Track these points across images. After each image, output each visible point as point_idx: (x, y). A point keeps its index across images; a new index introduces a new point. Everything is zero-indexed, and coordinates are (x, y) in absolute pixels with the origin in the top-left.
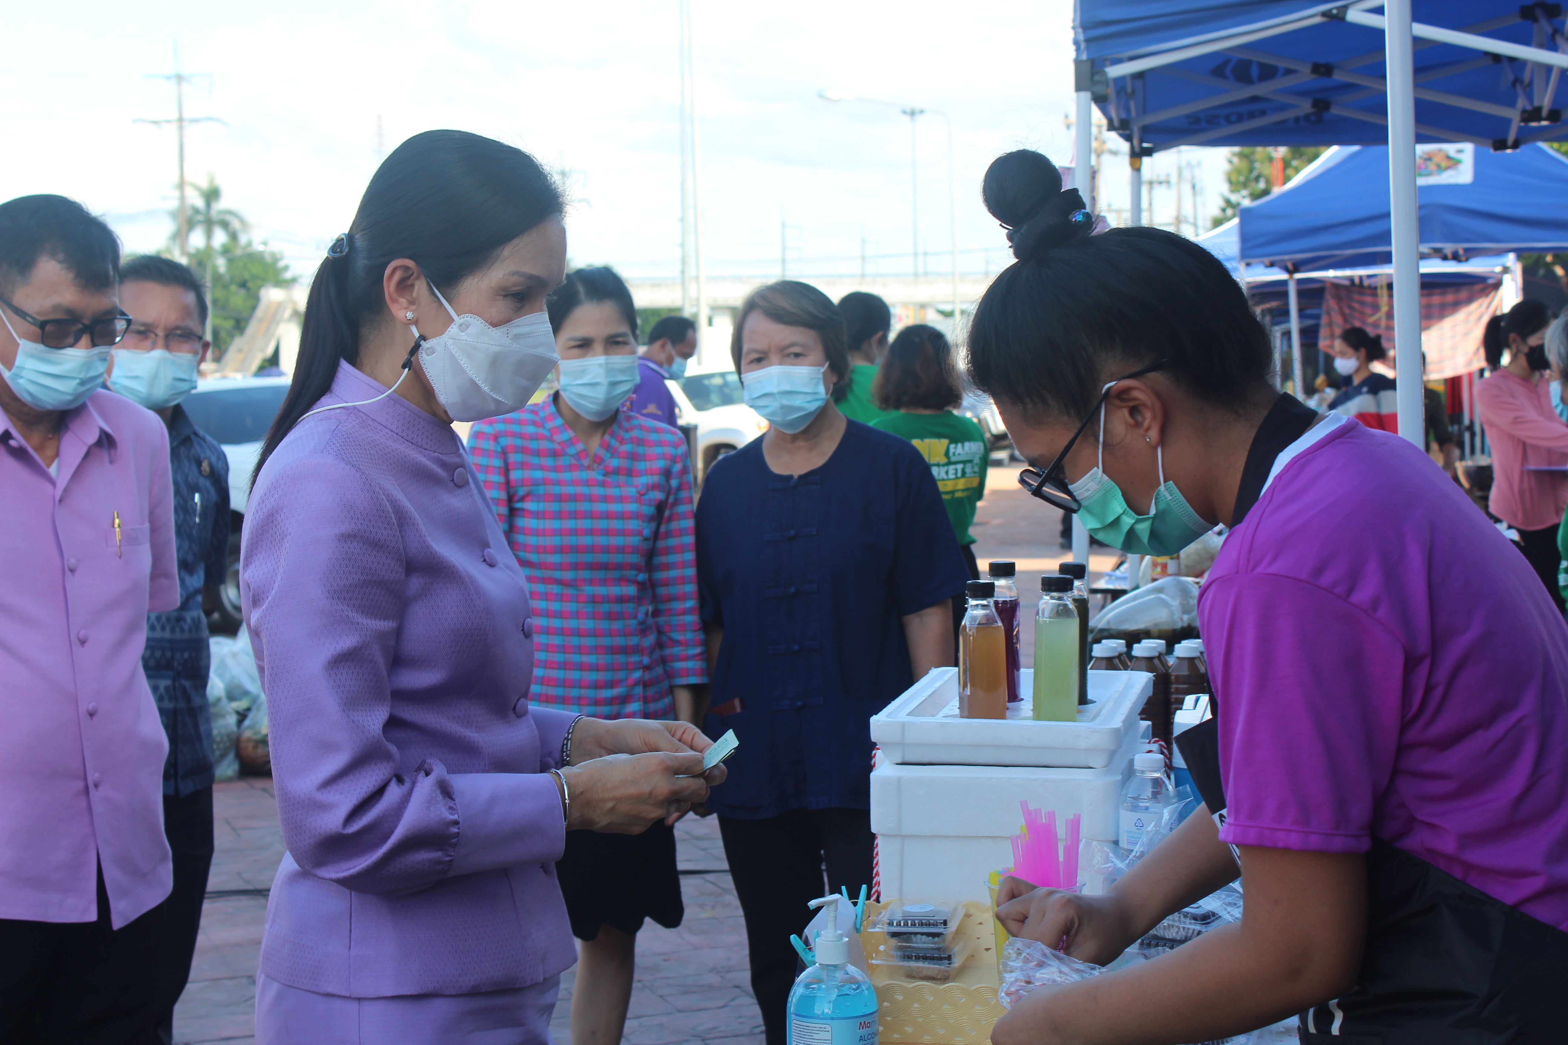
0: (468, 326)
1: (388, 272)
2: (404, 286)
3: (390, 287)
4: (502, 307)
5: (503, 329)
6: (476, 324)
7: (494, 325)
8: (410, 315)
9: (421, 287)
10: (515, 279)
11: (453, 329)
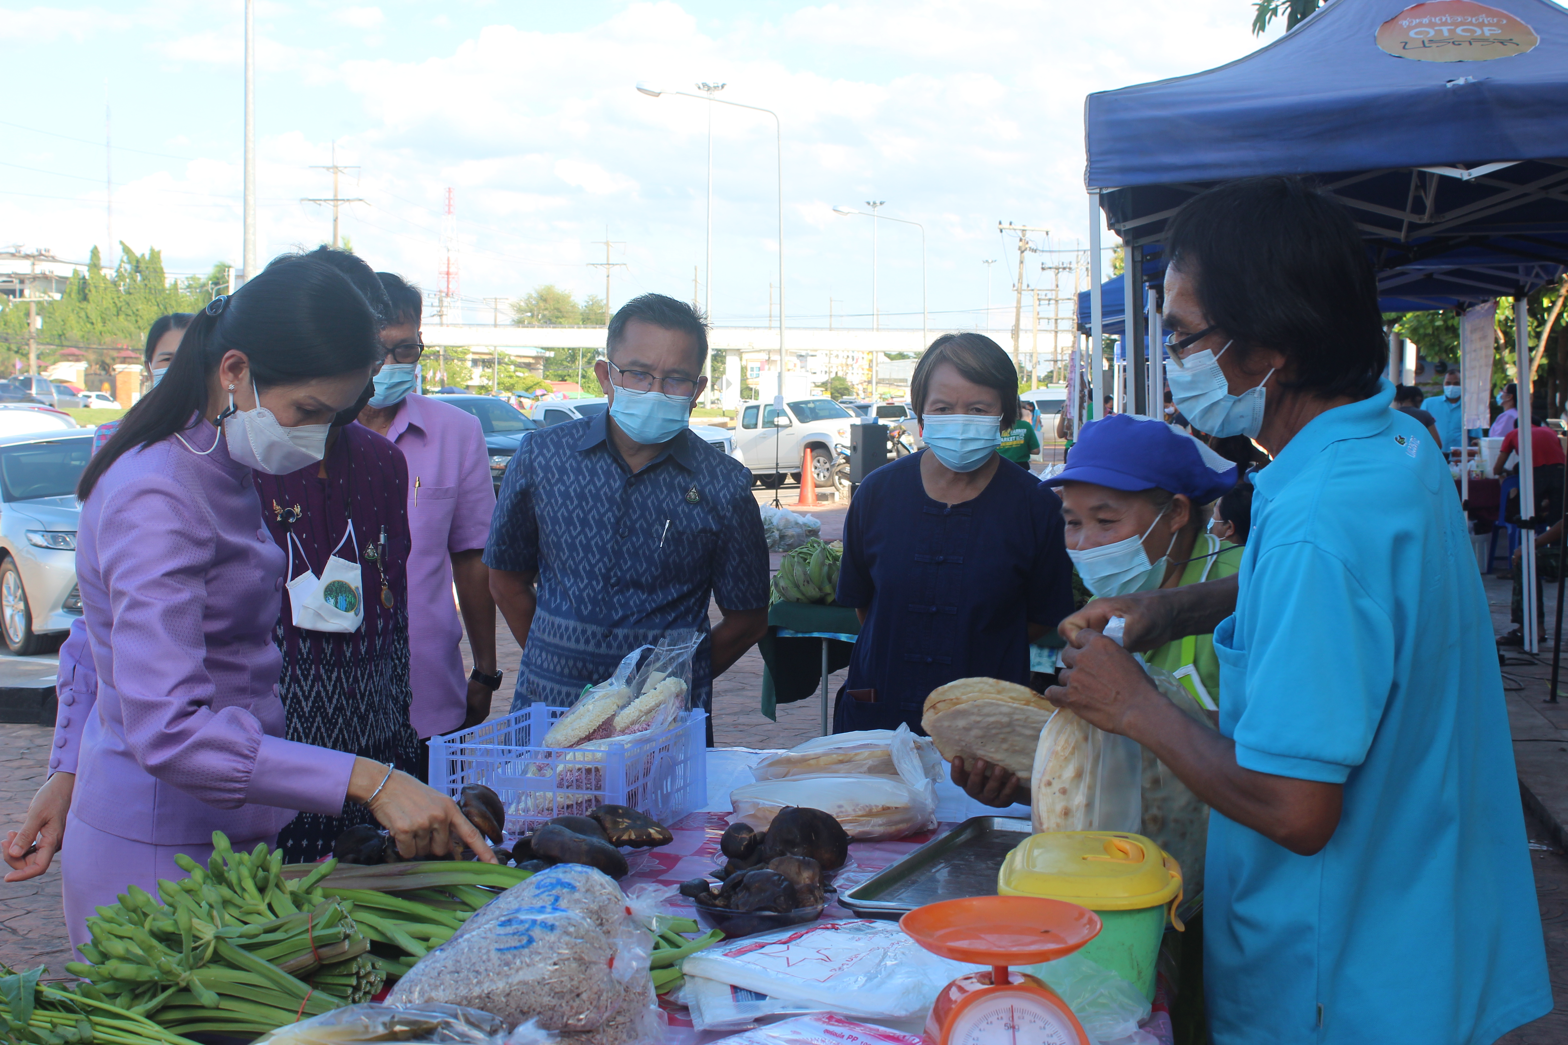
0: (264, 416)
1: (227, 355)
2: (235, 368)
3: (225, 364)
4: (291, 414)
5: (288, 429)
6: (269, 418)
7: (282, 424)
8: (231, 387)
9: (245, 374)
10: (311, 401)
11: (253, 413)
